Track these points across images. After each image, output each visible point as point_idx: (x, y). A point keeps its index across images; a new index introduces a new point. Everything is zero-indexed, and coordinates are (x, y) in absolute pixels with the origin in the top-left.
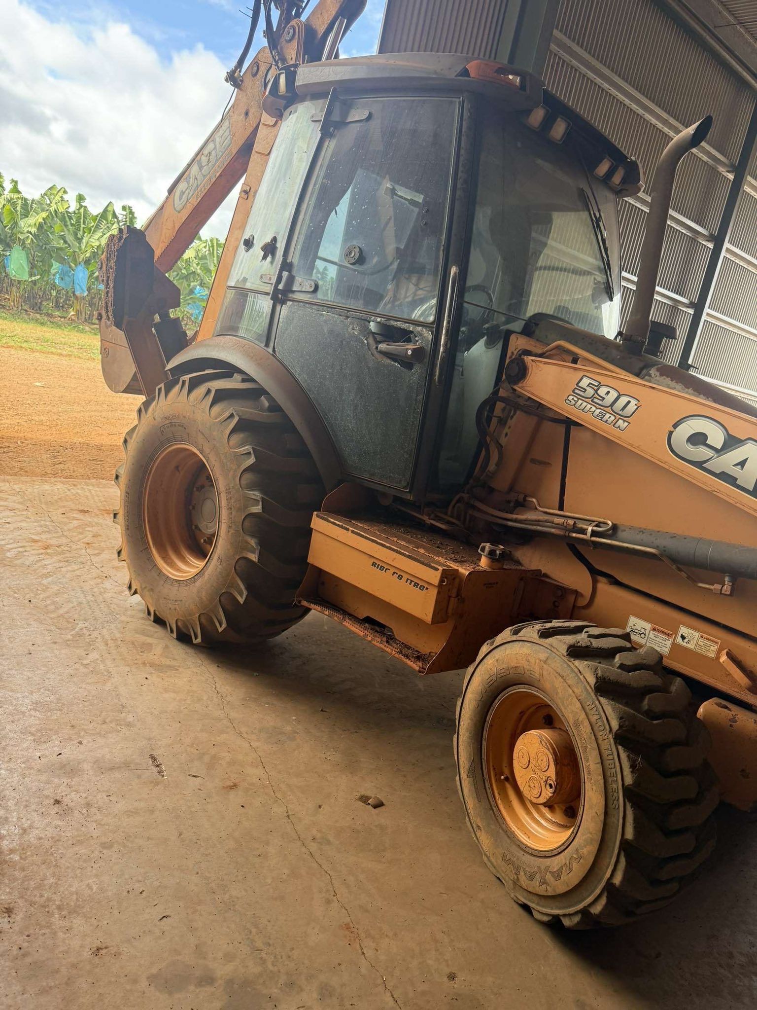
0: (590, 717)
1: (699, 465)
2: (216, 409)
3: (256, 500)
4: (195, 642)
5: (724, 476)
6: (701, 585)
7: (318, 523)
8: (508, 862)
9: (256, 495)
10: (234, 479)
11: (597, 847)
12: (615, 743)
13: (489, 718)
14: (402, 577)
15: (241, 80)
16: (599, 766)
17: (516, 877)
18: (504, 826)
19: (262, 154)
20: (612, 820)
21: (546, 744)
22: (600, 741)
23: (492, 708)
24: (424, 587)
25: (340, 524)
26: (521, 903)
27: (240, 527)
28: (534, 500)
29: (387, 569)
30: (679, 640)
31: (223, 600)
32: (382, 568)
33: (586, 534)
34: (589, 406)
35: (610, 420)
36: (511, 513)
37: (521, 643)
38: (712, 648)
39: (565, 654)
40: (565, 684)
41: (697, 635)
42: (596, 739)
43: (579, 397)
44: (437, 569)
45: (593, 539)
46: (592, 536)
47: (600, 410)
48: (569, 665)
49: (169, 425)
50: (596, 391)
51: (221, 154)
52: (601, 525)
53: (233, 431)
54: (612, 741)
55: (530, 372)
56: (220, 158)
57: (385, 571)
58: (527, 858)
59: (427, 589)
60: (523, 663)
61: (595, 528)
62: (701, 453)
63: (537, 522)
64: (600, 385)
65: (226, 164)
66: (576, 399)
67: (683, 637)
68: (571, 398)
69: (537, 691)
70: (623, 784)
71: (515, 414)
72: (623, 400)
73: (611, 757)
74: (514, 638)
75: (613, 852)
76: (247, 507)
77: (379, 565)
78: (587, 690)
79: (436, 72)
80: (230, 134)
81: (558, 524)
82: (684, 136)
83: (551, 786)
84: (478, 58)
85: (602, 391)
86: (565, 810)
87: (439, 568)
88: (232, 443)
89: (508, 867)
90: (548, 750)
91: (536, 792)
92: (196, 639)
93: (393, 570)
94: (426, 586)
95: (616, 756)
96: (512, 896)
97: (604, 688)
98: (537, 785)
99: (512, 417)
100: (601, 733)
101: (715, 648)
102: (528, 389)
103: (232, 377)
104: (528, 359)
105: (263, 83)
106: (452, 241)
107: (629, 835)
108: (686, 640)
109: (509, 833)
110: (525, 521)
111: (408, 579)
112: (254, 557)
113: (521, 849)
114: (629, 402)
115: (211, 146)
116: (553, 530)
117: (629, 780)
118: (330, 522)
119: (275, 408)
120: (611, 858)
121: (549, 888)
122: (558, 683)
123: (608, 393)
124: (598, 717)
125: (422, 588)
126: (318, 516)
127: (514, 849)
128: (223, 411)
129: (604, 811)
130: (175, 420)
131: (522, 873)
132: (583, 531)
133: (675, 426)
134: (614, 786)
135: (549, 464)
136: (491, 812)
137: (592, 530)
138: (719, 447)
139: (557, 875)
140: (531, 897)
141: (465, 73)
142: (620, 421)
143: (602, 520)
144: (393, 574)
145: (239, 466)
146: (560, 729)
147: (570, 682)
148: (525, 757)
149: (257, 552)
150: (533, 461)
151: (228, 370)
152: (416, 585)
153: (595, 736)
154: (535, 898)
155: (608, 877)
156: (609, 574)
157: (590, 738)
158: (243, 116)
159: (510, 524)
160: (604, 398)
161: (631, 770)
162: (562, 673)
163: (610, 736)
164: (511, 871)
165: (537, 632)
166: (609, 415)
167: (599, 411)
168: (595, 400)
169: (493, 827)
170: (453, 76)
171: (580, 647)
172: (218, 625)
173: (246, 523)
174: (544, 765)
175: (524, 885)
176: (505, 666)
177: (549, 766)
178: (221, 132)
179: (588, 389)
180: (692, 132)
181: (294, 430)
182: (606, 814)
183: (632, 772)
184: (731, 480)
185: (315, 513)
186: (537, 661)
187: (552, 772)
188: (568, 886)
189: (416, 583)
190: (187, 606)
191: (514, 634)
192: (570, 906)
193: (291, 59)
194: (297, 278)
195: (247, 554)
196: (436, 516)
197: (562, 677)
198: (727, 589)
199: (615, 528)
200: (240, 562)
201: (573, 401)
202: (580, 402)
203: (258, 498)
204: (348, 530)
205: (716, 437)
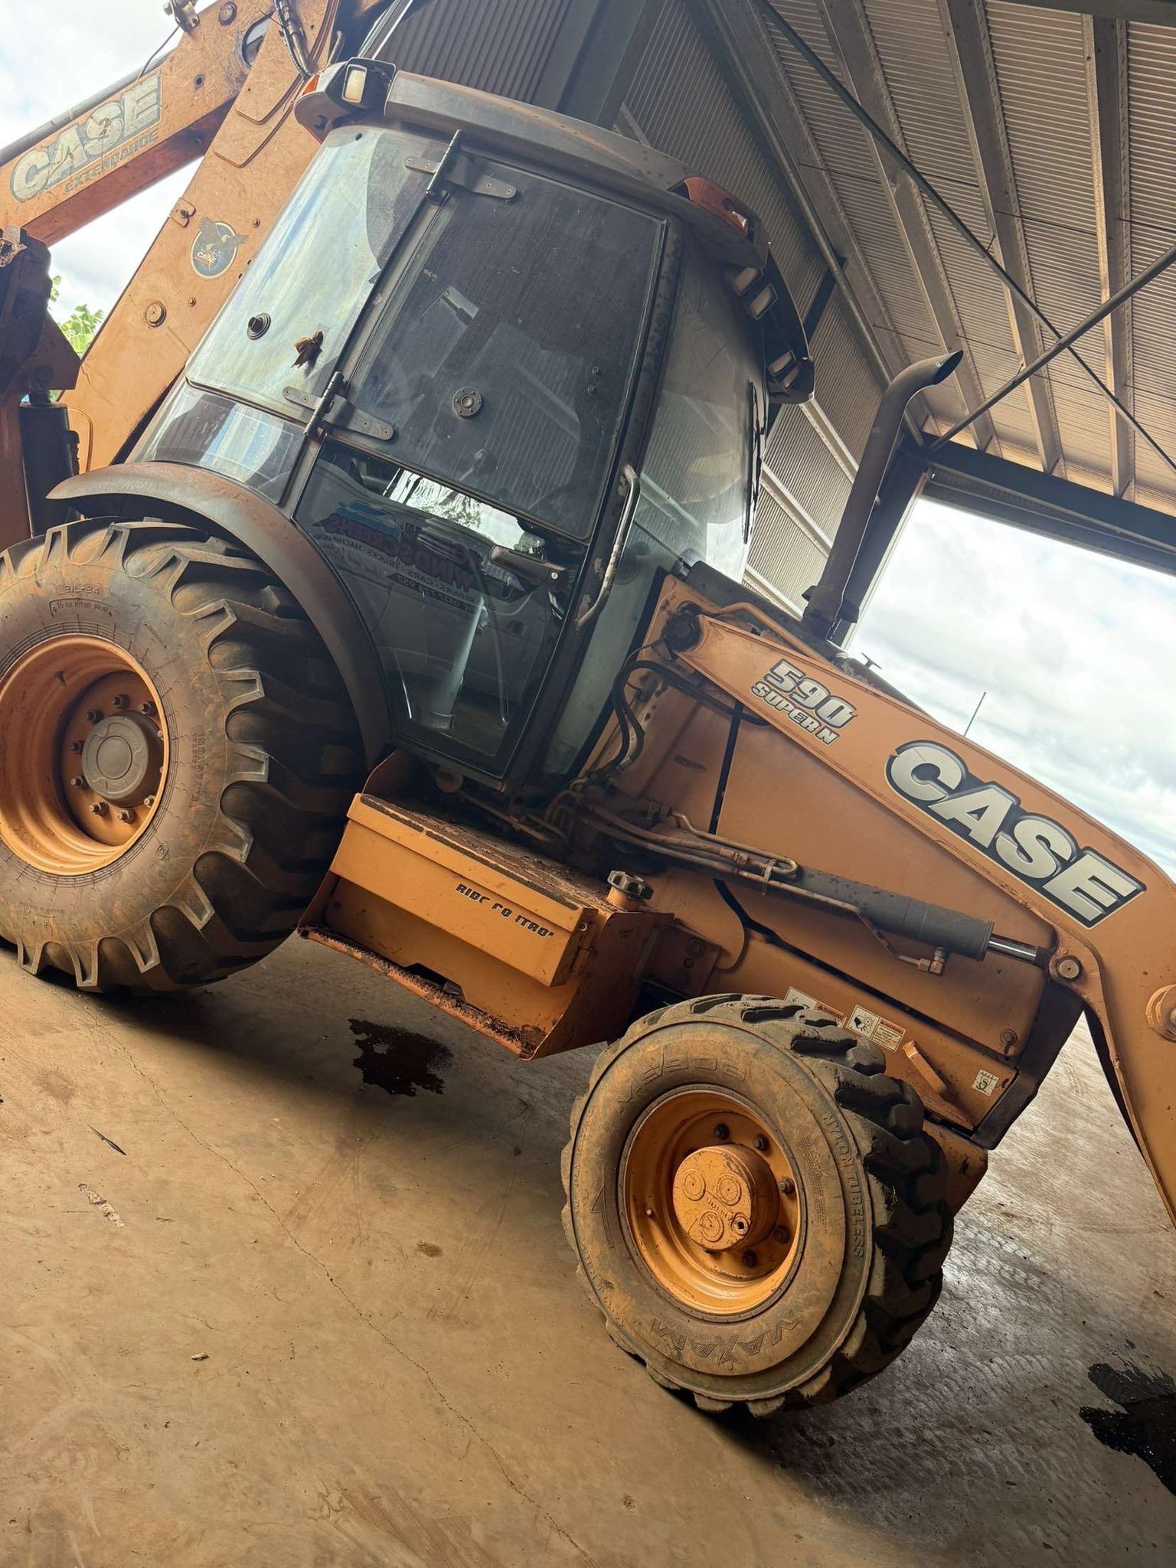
0: (828, 1135)
1: (924, 805)
2: (186, 594)
3: (257, 761)
4: (80, 983)
5: (954, 824)
6: (902, 957)
7: (359, 809)
8: (662, 1332)
9: (257, 753)
10: (215, 719)
11: (825, 1307)
12: (865, 1171)
13: (637, 1128)
14: (510, 912)
15: (194, 21)
16: (840, 1201)
17: (675, 1353)
18: (653, 1283)
19: (229, 162)
20: (853, 1271)
21: (737, 1167)
22: (842, 1168)
23: (644, 1113)
24: (547, 931)
25: (407, 819)
26: (675, 1387)
27: (218, 800)
28: (684, 817)
29: (483, 898)
30: (852, 1024)
31: (157, 917)
32: (475, 896)
33: (763, 876)
34: (785, 702)
35: (812, 727)
36: (647, 830)
37: (709, 1026)
38: (894, 1038)
39: (789, 1047)
40: (789, 1088)
41: (876, 1019)
42: (837, 1165)
43: (773, 687)
44: (575, 908)
45: (773, 882)
46: (771, 878)
47: (799, 711)
48: (793, 1062)
49: (73, 602)
50: (798, 684)
51: (132, 130)
52: (780, 864)
53: (218, 639)
54: (860, 1168)
55: (705, 638)
56: (129, 137)
57: (481, 901)
58: (695, 1327)
59: (551, 934)
60: (718, 1054)
61: (776, 869)
62: (928, 791)
63: (690, 849)
64: (804, 677)
65: (141, 150)
66: (768, 690)
67: (858, 1022)
68: (760, 686)
69: (733, 1095)
70: (873, 1225)
71: (664, 689)
72: (834, 704)
73: (857, 1189)
74: (698, 1017)
75: (849, 1313)
76: (236, 770)
77: (470, 890)
78: (822, 1096)
79: (640, 174)
80: (157, 103)
81: (725, 857)
82: (919, 370)
83: (741, 1226)
84: (700, 175)
85: (807, 686)
86: (744, 1257)
87: (579, 906)
88: (215, 657)
89: (662, 1340)
90: (741, 1175)
91: (713, 1234)
92: (84, 978)
93: (493, 901)
94: (550, 929)
95: (865, 1189)
96: (660, 1379)
97: (848, 1097)
98: (716, 1224)
99: (658, 694)
100: (843, 1157)
101: (897, 1038)
102: (699, 661)
103: (205, 541)
104: (704, 620)
105: (241, 42)
106: (630, 427)
107: (877, 1289)
108: (861, 1026)
109: (661, 1292)
110: (676, 845)
111: (520, 917)
112: (239, 855)
113: (684, 1313)
114: (841, 708)
115: (110, 110)
116: (716, 864)
117: (883, 1219)
118: (387, 813)
119: (292, 609)
120: (844, 1321)
121: (736, 1366)
122: (778, 1087)
123: (814, 690)
124: (839, 1135)
125: (543, 932)
126: (363, 800)
127: (671, 1313)
128: (201, 601)
129: (842, 1260)
130: (90, 597)
131: (688, 1347)
132: (759, 871)
133: (900, 750)
134: (859, 1227)
135: (705, 769)
136: (631, 1262)
137: (772, 871)
138: (953, 786)
139: (754, 1347)
140: (699, 1378)
141: (682, 189)
142: (826, 729)
143: (783, 858)
144: (495, 907)
145: (227, 699)
146: (742, 1145)
147: (796, 1086)
148: (697, 1184)
149: (246, 846)
150: (681, 760)
151: (200, 528)
152: (533, 927)
153: (835, 1160)
154: (706, 1381)
155: (839, 1345)
156: (768, 929)
157: (828, 1163)
158: (189, 83)
159: (651, 846)
160: (807, 696)
161: (886, 1206)
162: (784, 1073)
163: (859, 1162)
164: (668, 1345)
165: (740, 1013)
166: (811, 720)
167: (797, 711)
168: (795, 696)
169: (635, 1283)
170: (664, 187)
171: (807, 1038)
172: (139, 960)
173: (231, 797)
174: (732, 1196)
175: (689, 1362)
176: (681, 1056)
177: (740, 1198)
178: (139, 91)
179: (787, 679)
180: (939, 366)
181: (324, 654)
182: (845, 1263)
183: (887, 1209)
184: (964, 831)
185: (358, 796)
186: (742, 1054)
187: (745, 1207)
188: (771, 1360)
189: (533, 924)
190: (74, 921)
191: (695, 1012)
192: (767, 1389)
193: (312, 27)
194: (359, 412)
195: (222, 847)
196: (528, 819)
197: (784, 1078)
198: (936, 965)
199: (800, 871)
200: (207, 859)
201: (762, 692)
202: (773, 694)
203: (262, 759)
204: (420, 830)
205: (951, 774)
